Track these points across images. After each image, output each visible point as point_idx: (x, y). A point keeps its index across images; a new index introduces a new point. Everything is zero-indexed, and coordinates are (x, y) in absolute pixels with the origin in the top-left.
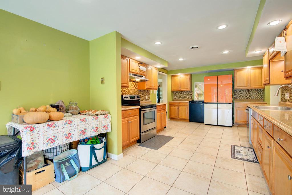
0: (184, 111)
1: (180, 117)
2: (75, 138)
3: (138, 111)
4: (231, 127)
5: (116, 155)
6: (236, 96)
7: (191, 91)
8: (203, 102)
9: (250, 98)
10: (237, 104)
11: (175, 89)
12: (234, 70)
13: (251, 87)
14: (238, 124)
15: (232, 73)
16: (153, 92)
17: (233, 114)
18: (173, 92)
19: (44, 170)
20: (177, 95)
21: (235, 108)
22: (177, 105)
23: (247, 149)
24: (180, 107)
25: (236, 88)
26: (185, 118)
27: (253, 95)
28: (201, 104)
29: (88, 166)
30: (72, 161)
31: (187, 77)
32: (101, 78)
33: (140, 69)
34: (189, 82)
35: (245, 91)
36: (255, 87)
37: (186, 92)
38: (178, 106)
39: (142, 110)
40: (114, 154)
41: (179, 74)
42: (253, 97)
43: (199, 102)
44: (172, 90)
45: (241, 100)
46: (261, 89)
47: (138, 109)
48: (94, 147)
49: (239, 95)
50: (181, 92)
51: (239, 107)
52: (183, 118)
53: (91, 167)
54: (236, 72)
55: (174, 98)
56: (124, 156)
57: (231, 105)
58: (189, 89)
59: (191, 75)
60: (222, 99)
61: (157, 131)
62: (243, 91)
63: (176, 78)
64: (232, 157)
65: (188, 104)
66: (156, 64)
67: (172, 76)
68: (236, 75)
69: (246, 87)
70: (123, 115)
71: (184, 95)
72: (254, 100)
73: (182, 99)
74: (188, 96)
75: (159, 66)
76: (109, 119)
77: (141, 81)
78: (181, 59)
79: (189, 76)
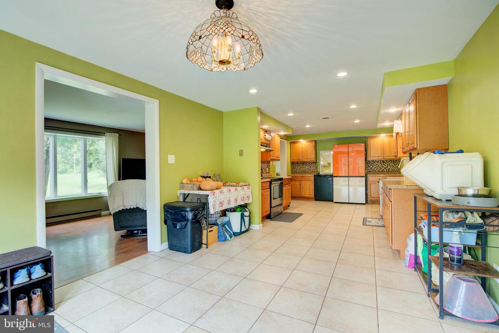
0: (308, 188)
1: (303, 195)
2: (225, 207)
3: (268, 184)
4: (364, 204)
5: (257, 226)
6: (369, 168)
7: (316, 162)
8: (332, 176)
9: (385, 170)
10: (371, 178)
11: (296, 159)
12: (367, 138)
13: (386, 158)
14: (372, 201)
15: (364, 141)
16: (273, 164)
17: (366, 189)
18: (293, 163)
19: (212, 231)
20: (298, 168)
21: (369, 182)
22: (299, 179)
23: (378, 220)
24: (304, 182)
25: (370, 159)
26: (309, 196)
27: (389, 167)
28: (329, 177)
29: (239, 231)
30: (226, 226)
31: (311, 144)
32: (240, 151)
33: (266, 138)
34: (313, 150)
35: (379, 162)
36: (390, 158)
37: (309, 164)
38: (300, 181)
39: (272, 183)
40: (254, 224)
41: (301, 141)
42: (389, 169)
43: (325, 176)
44: (292, 160)
45: (375, 172)
46: (397, 160)
47: (268, 181)
48: (244, 214)
49: (373, 166)
50: (303, 163)
51: (373, 181)
52: (307, 196)
53: (241, 233)
54: (369, 139)
55: (293, 171)
56: (263, 226)
57: (364, 178)
58: (313, 160)
59: (316, 142)
60: (353, 172)
61: (284, 208)
62: (378, 162)
63: (296, 145)
64: (363, 224)
65: (313, 178)
66: (279, 131)
67: (291, 143)
68: (369, 143)
69: (381, 158)
70: (262, 187)
71: (306, 167)
72: (390, 173)
73: (304, 172)
74: (312, 168)
75: (282, 133)
76: (250, 190)
77: (267, 151)
78: (308, 126)
79: (313, 143)
